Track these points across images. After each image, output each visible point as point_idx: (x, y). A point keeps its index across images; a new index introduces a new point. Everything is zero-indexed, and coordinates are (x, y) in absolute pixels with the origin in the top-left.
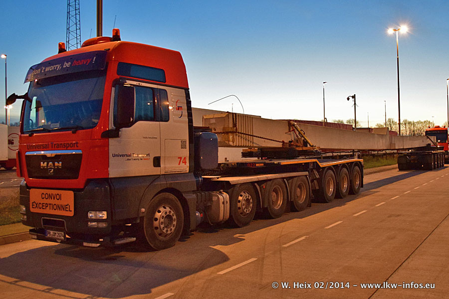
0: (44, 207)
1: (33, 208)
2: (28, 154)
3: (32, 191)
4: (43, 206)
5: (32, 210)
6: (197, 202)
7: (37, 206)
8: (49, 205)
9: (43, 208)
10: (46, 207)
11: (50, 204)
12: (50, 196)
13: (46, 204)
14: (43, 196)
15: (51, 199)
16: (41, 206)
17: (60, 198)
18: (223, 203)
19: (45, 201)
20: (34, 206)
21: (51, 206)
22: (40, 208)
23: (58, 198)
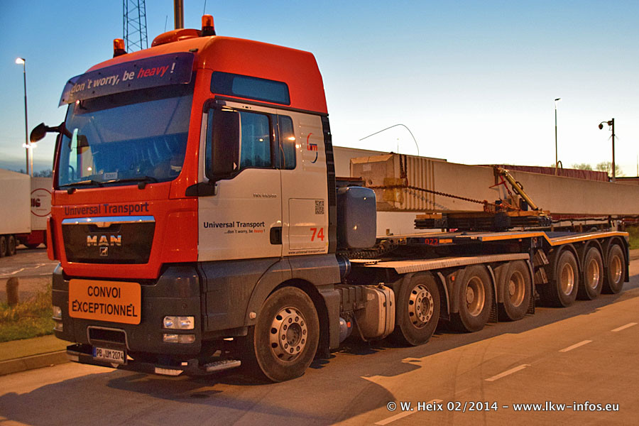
0: (91, 310)
1: (74, 310)
2: (66, 222)
3: (72, 282)
4: (90, 307)
5: (72, 314)
6: (342, 303)
7: (80, 308)
8: (100, 306)
9: (90, 312)
10: (95, 308)
11: (102, 305)
12: (102, 292)
13: (96, 304)
14: (91, 291)
15: (104, 296)
16: (86, 307)
17: (118, 295)
18: (385, 305)
19: (94, 300)
20: (75, 308)
21: (104, 307)
22: (86, 311)
23: (115, 295)
